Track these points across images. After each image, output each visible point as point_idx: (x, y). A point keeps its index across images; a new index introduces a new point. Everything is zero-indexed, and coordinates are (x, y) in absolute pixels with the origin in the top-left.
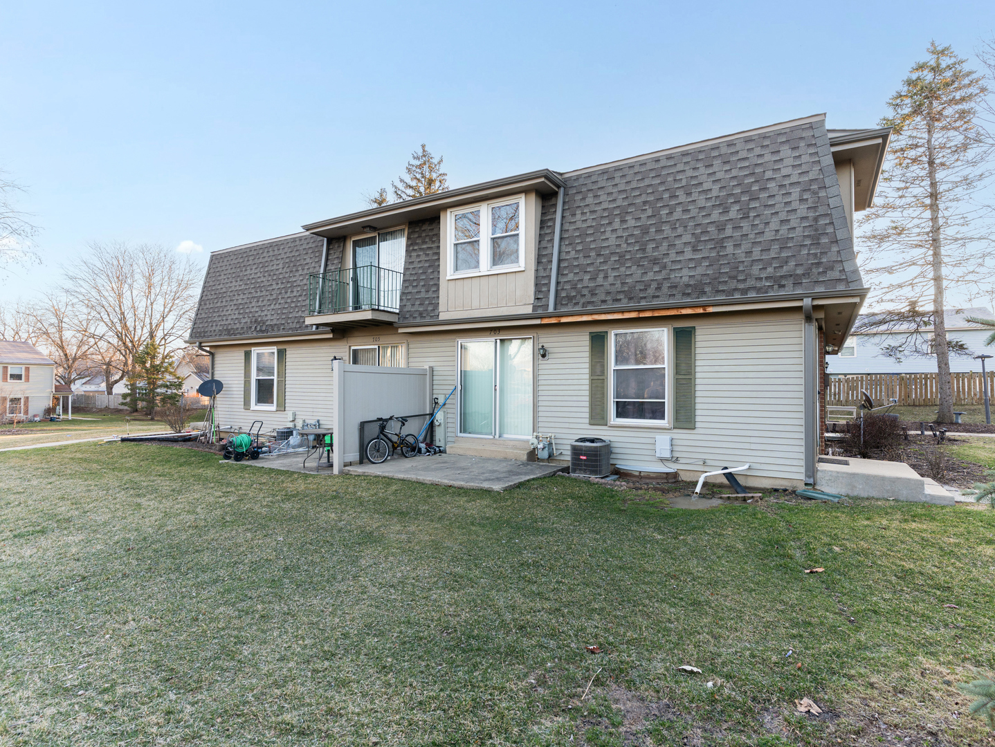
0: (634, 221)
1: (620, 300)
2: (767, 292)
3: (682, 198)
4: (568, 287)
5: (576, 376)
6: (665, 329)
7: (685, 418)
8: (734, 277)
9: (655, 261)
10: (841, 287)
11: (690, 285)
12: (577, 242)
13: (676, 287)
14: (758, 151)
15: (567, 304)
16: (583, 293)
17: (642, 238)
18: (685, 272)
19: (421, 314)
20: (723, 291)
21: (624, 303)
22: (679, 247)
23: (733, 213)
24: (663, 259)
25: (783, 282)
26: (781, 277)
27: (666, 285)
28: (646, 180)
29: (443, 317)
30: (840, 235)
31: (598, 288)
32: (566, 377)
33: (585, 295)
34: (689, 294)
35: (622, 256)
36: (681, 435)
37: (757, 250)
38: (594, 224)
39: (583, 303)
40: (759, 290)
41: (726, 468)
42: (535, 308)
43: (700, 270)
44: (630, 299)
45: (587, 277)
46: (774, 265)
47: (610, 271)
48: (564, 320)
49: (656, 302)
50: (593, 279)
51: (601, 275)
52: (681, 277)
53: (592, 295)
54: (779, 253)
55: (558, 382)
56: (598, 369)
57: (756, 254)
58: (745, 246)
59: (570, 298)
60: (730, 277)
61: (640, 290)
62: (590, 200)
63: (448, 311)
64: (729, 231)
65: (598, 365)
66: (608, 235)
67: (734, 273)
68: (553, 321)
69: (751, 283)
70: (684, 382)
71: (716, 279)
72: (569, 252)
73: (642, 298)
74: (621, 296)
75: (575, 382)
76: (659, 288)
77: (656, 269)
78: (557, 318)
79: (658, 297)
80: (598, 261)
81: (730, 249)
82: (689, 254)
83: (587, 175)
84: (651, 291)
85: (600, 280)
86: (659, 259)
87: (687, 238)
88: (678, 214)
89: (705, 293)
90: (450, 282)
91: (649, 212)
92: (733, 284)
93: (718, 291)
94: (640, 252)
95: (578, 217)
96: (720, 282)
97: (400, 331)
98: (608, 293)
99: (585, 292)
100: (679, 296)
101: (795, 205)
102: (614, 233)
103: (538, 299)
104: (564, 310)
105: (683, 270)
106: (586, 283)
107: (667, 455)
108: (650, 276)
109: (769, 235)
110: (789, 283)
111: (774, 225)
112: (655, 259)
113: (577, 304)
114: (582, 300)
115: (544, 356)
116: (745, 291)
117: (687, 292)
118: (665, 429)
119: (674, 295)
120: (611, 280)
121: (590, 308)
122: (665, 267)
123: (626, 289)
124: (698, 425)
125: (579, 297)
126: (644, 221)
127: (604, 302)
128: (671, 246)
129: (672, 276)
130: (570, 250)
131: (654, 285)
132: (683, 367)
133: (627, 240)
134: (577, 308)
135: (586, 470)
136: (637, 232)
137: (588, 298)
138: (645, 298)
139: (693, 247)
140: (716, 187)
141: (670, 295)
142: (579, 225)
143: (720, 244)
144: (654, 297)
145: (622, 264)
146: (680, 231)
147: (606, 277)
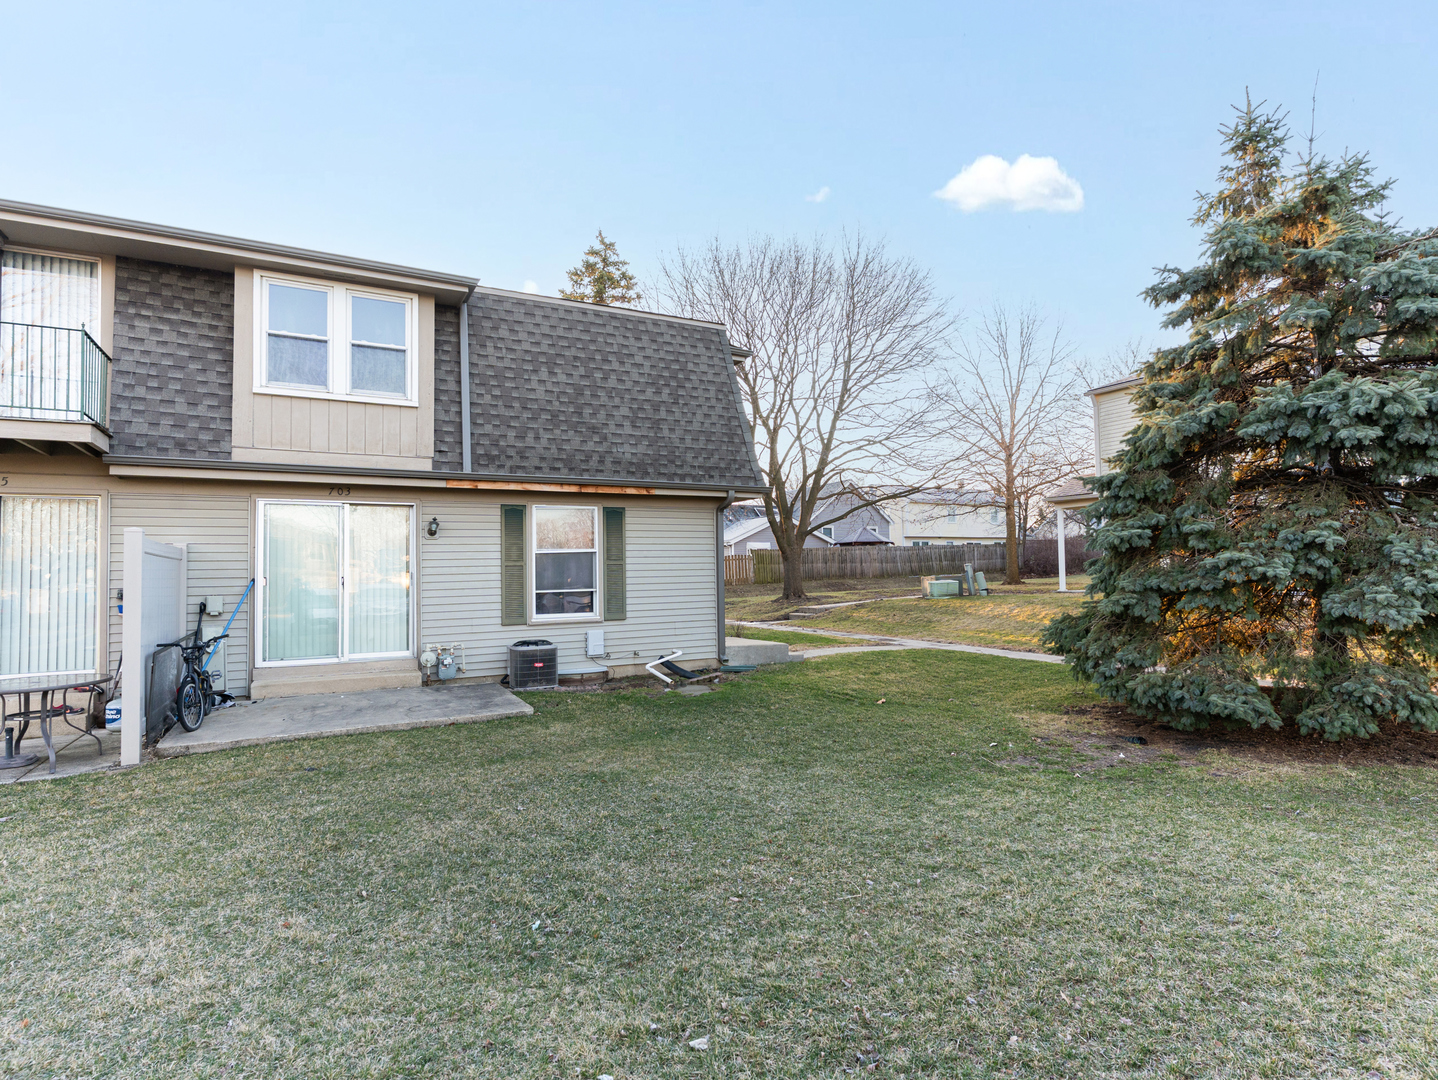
0: (565, 377)
1: (559, 469)
2: (700, 481)
3: (616, 365)
4: (485, 442)
5: (482, 563)
6: (596, 508)
7: (616, 608)
8: (673, 462)
9: (594, 430)
10: (752, 484)
11: (633, 463)
12: (492, 383)
13: (619, 463)
14: (679, 339)
15: (487, 465)
16: (509, 453)
17: (577, 399)
18: (627, 448)
19: (181, 445)
20: (664, 474)
21: (564, 474)
22: (619, 420)
23: (665, 396)
24: (602, 429)
25: (713, 473)
26: (710, 468)
27: (609, 459)
28: (574, 331)
29: (238, 456)
30: (747, 438)
31: (528, 450)
32: (467, 563)
33: (512, 457)
34: (633, 473)
35: (555, 415)
36: (614, 627)
37: (688, 438)
38: (514, 366)
39: (511, 467)
40: (694, 477)
41: (662, 657)
42: (436, 464)
43: (641, 449)
44: (571, 469)
45: (512, 434)
46: (703, 456)
47: (541, 431)
48: (482, 486)
49: (599, 477)
50: (521, 437)
51: (531, 435)
52: (624, 453)
53: (521, 457)
54: (706, 445)
55: (454, 570)
56: (514, 553)
57: (688, 443)
58: (679, 433)
59: (491, 459)
60: (668, 461)
61: (581, 460)
62: (503, 332)
63: (253, 447)
64: (663, 414)
65: (514, 548)
66: (534, 385)
67: (672, 458)
68: (466, 485)
69: (687, 470)
70: (614, 568)
71: (656, 460)
72: (482, 395)
73: (584, 470)
74: (559, 465)
75: (481, 570)
76: (601, 462)
77: (596, 439)
78: (472, 483)
79: (602, 471)
80: (525, 416)
81: (666, 433)
82: (628, 430)
83: (496, 298)
84: (593, 463)
85: (530, 440)
86: (598, 428)
87: (624, 411)
88: (612, 382)
89: (648, 473)
90: (257, 398)
91: (582, 371)
92: (672, 469)
93: (660, 474)
94: (576, 415)
95: (490, 350)
96: (660, 465)
97: (114, 471)
98: (543, 459)
99: (511, 452)
100: (623, 474)
101: (713, 402)
102: (542, 384)
103: (440, 451)
104: (483, 472)
105: (625, 445)
106: (511, 441)
107: (600, 651)
108: (590, 446)
109: (696, 426)
110: (715, 473)
111: (699, 417)
112: (594, 428)
113: (501, 466)
114: (509, 463)
115: (432, 533)
116: (683, 477)
117: (631, 470)
118: (597, 622)
119: (618, 472)
120: (544, 442)
121: (520, 474)
122: (605, 439)
123: (564, 457)
124: (629, 615)
125: (503, 457)
126: (575, 380)
127: (538, 468)
128: (610, 416)
129: (614, 450)
130: (483, 392)
131: (596, 458)
132: (614, 551)
133: (558, 397)
134: (501, 473)
135: (541, 680)
136: (570, 391)
137: (516, 461)
138: (588, 470)
139: (632, 422)
140: (647, 364)
141: (615, 472)
142: (493, 361)
143: (656, 424)
144: (597, 471)
145: (557, 426)
146: (617, 401)
147: (537, 438)
